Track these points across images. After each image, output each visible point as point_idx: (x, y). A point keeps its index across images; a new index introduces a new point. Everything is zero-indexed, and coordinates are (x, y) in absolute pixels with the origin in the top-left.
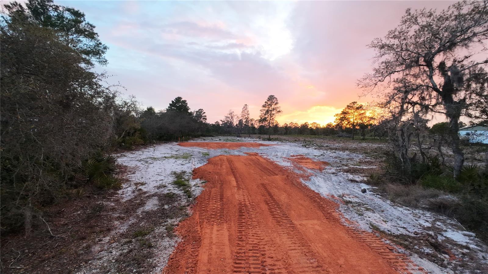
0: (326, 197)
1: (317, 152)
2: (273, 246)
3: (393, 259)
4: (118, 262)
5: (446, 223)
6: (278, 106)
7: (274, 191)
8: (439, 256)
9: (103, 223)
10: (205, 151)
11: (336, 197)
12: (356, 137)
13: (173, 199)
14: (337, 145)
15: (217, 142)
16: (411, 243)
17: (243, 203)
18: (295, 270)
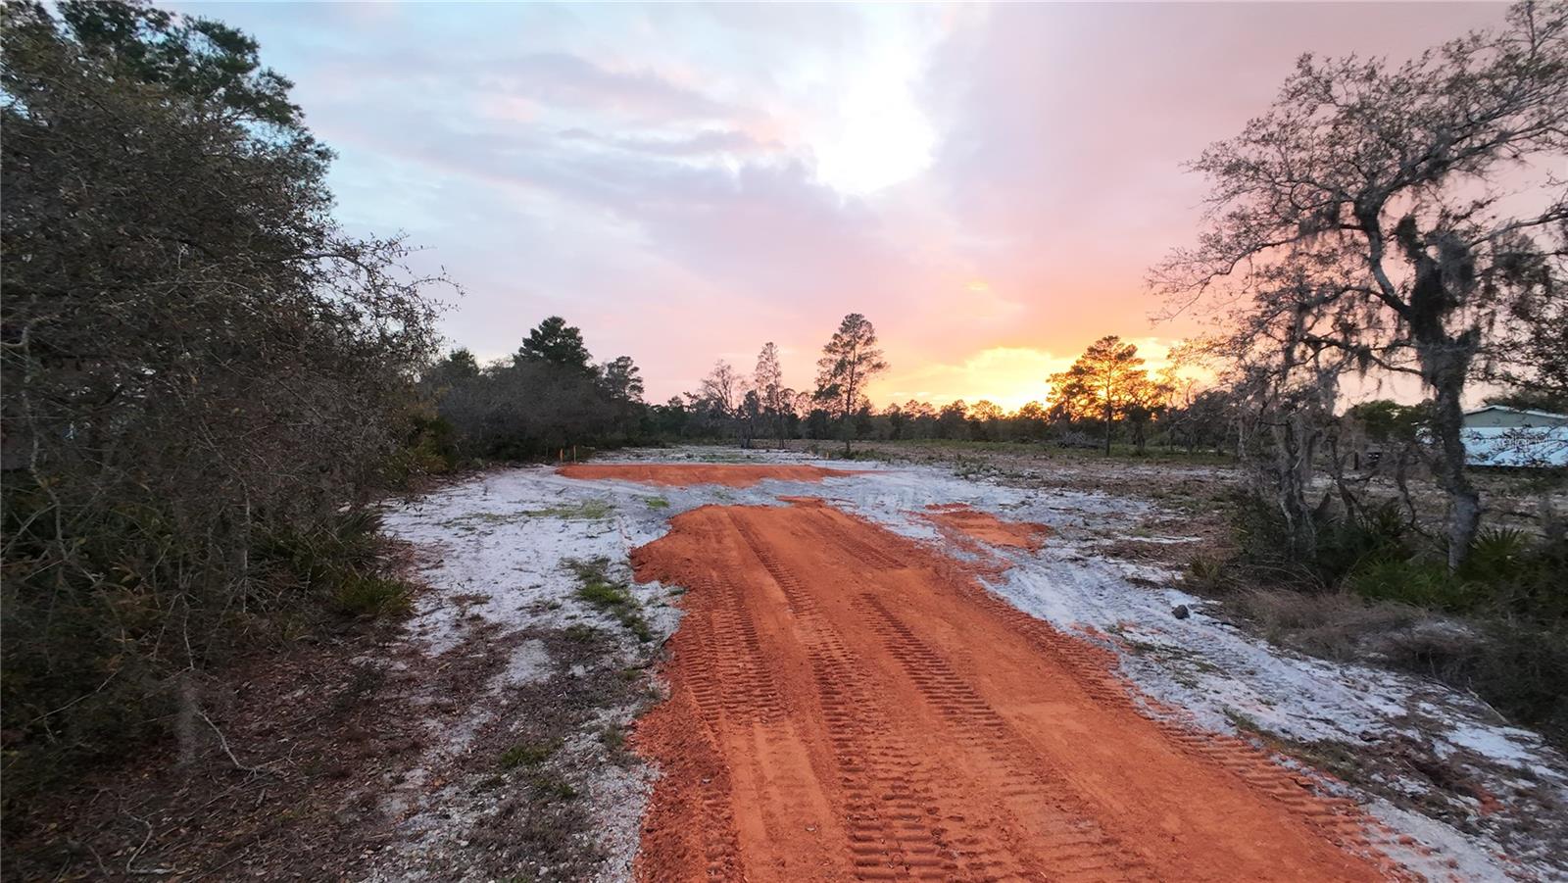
0: (1070, 634)
1: (1006, 496)
2: (952, 783)
3: (1320, 813)
4: (481, 844)
5: (1449, 704)
6: (874, 347)
7: (910, 616)
8: (1450, 801)
9: (392, 727)
10: (651, 491)
11: (1102, 631)
12: (1116, 446)
13: (594, 646)
14: (1062, 471)
15: (680, 463)
16: (1359, 765)
17: (823, 655)
18: (1040, 855)
